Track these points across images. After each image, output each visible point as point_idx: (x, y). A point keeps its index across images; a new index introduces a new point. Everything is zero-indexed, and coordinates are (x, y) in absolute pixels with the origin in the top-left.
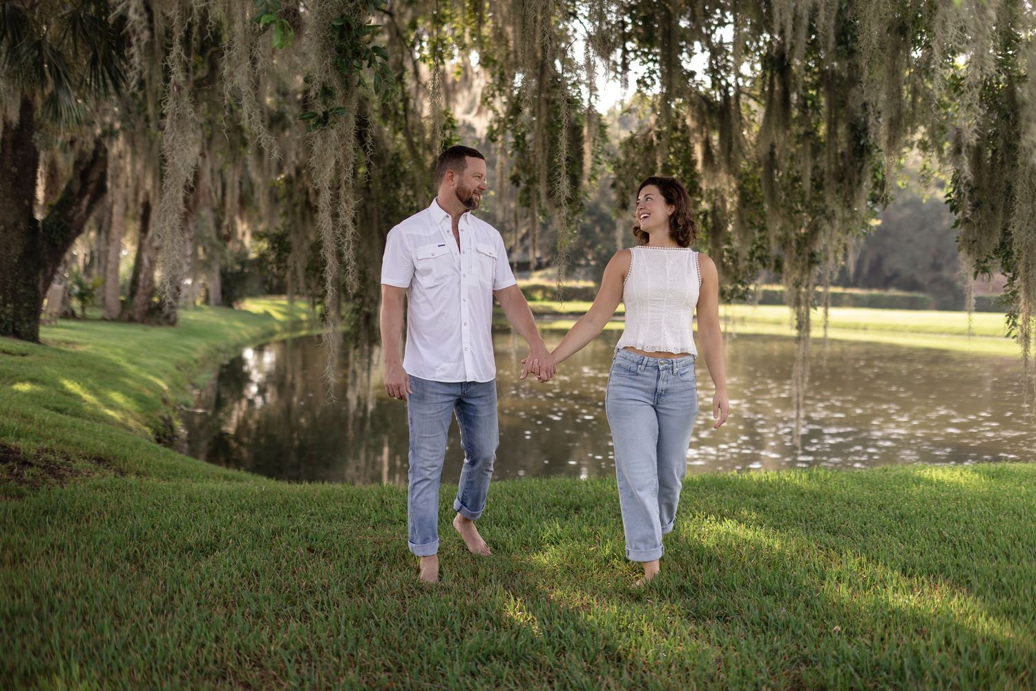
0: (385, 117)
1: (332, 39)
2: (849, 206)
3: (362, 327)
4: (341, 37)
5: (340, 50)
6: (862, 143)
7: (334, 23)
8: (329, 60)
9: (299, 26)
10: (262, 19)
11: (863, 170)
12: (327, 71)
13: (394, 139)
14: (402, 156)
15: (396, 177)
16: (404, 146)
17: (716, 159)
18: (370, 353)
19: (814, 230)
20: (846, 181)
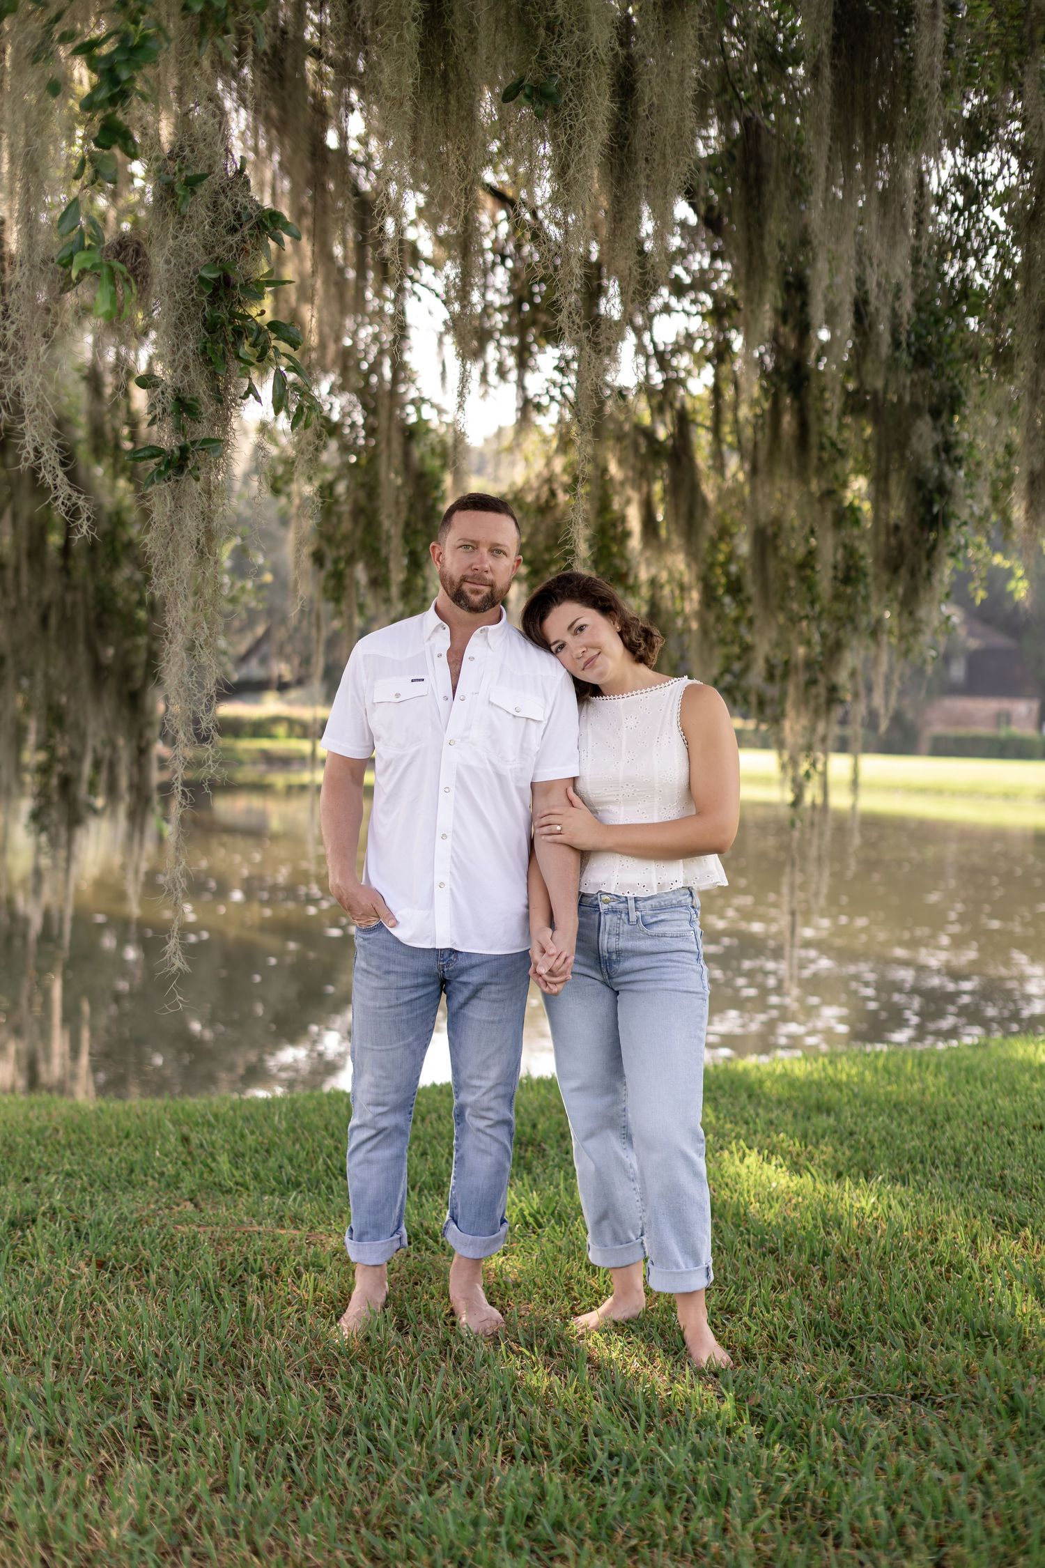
0: (98, 451)
1: (196, 304)
2: (911, 613)
3: (55, 797)
4: (214, 299)
5: (212, 327)
6: (936, 509)
7: (204, 274)
8: (191, 345)
9: (145, 276)
10: (76, 258)
11: (936, 554)
12: (186, 368)
13: (113, 488)
14: (125, 516)
15: (114, 549)
16: (129, 500)
17: (663, 533)
18: (70, 842)
19: (834, 650)
20: (904, 572)
